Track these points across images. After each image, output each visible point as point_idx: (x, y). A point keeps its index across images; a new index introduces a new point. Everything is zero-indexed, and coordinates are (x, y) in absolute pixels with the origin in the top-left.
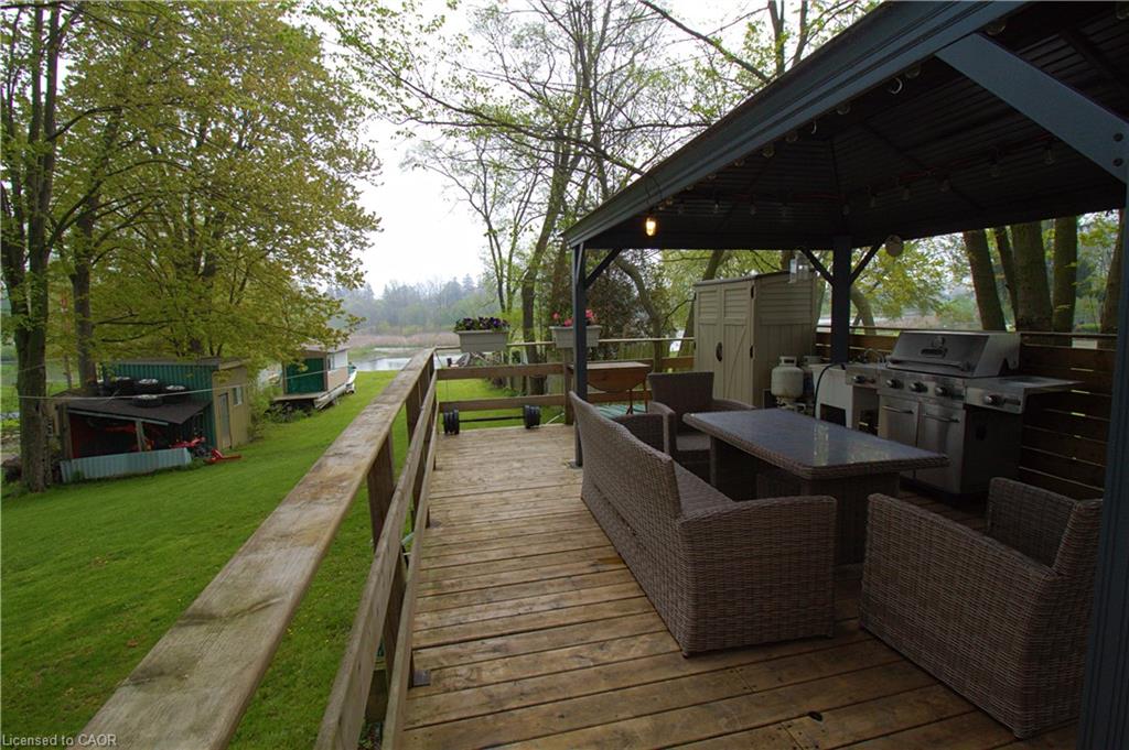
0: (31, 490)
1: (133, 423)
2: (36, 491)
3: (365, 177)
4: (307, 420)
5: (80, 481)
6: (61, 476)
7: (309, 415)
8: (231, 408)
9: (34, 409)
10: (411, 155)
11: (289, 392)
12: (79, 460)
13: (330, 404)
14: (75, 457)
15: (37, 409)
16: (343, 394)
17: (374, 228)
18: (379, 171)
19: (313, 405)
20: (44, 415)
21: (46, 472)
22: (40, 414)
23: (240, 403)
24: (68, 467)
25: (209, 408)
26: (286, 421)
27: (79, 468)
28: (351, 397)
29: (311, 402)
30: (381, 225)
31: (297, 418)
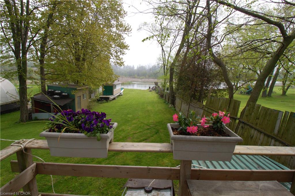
0: (22, 122)
1: (50, 104)
2: (23, 122)
3: (126, 34)
5: (36, 119)
6: (32, 117)
7: (107, 102)
9: (23, 99)
10: (141, 26)
11: (104, 94)
12: (36, 113)
13: (114, 99)
14: (35, 113)
15: (24, 99)
16: (119, 95)
17: (127, 49)
18: (131, 32)
19: (109, 99)
20: (26, 100)
21: (26, 116)
22: (25, 100)
24: (34, 115)
25: (74, 100)
26: (101, 103)
27: (37, 116)
28: (121, 97)
30: (129, 48)
31: (104, 103)
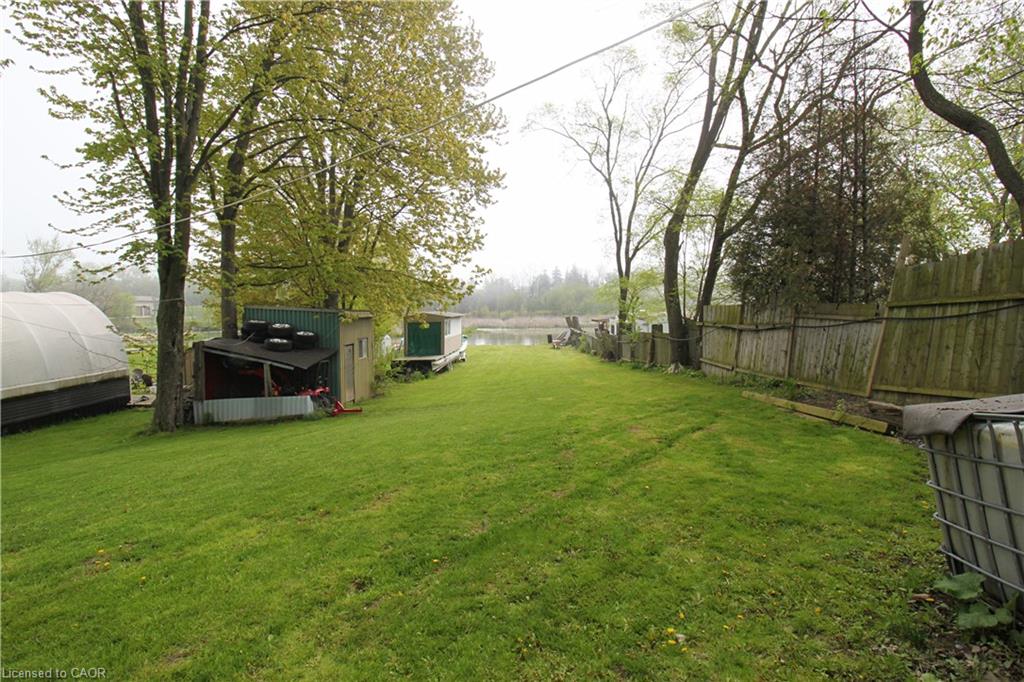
0: (162, 430)
1: (262, 364)
2: (167, 430)
3: (491, 137)
4: (426, 381)
5: (211, 424)
6: (193, 417)
7: (427, 377)
8: (356, 361)
9: (170, 344)
10: (532, 117)
11: (409, 354)
12: (210, 401)
13: (445, 369)
14: (207, 398)
15: (173, 344)
16: (455, 361)
17: (498, 185)
18: (504, 130)
19: (430, 367)
20: (179, 351)
21: (177, 411)
22: (176, 349)
23: (365, 356)
24: (200, 407)
25: (334, 356)
26: (406, 381)
27: (210, 411)
28: (463, 364)
29: (429, 364)
30: (504, 182)
31: (415, 379)
